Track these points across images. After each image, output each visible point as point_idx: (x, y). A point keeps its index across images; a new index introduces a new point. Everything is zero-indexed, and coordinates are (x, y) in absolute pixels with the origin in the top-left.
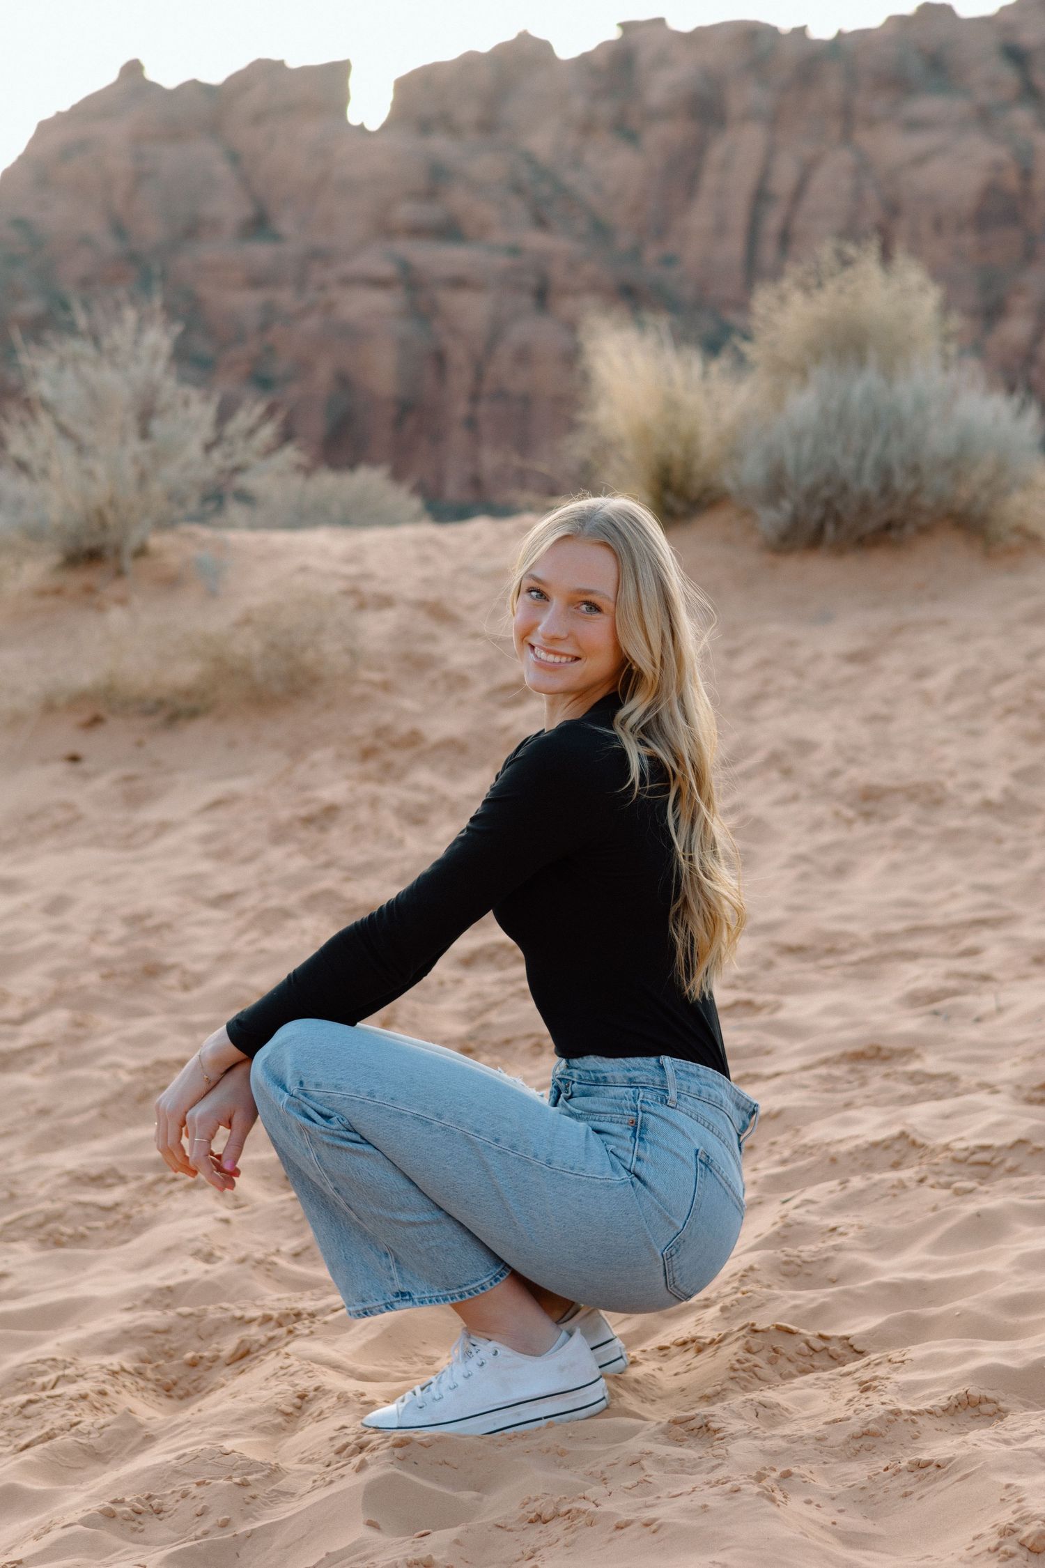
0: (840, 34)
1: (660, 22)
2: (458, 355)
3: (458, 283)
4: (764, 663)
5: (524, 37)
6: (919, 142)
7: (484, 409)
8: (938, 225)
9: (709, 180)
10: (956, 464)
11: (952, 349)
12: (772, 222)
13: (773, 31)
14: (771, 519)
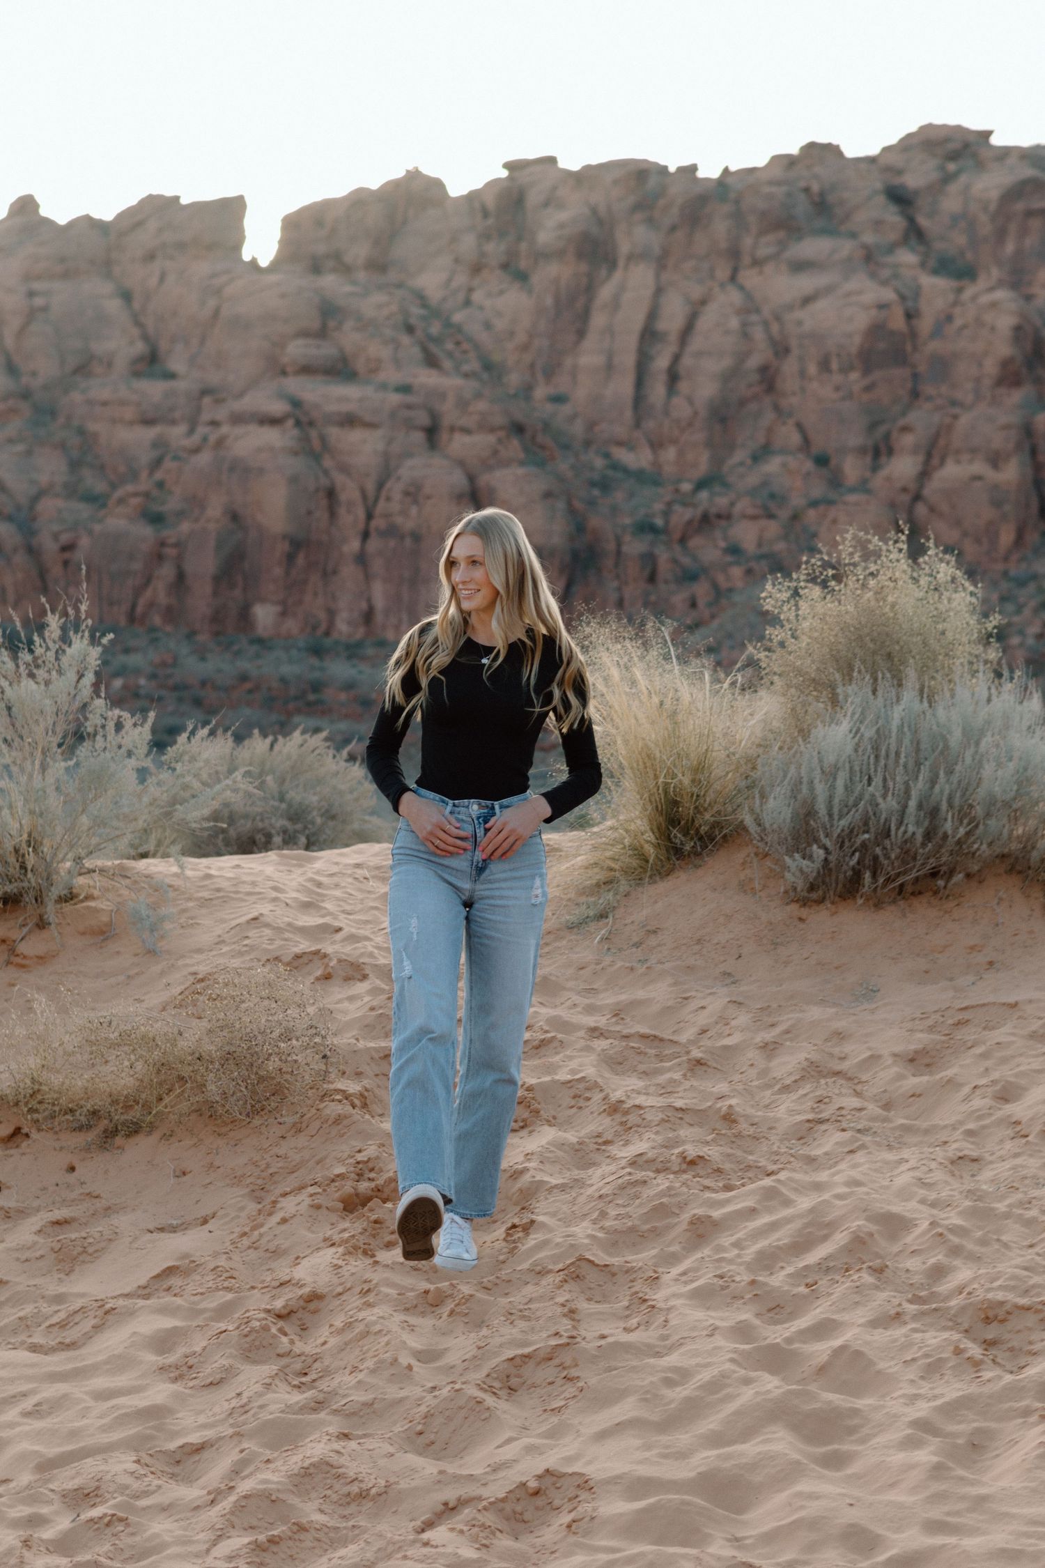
0: (726, 173)
1: (552, 160)
2: (349, 492)
3: (350, 421)
4: (814, 1071)
5: (414, 176)
6: (806, 283)
7: (374, 544)
8: (825, 365)
9: (598, 320)
10: (1015, 804)
12: (662, 362)
13: (663, 170)
14: (799, 868)
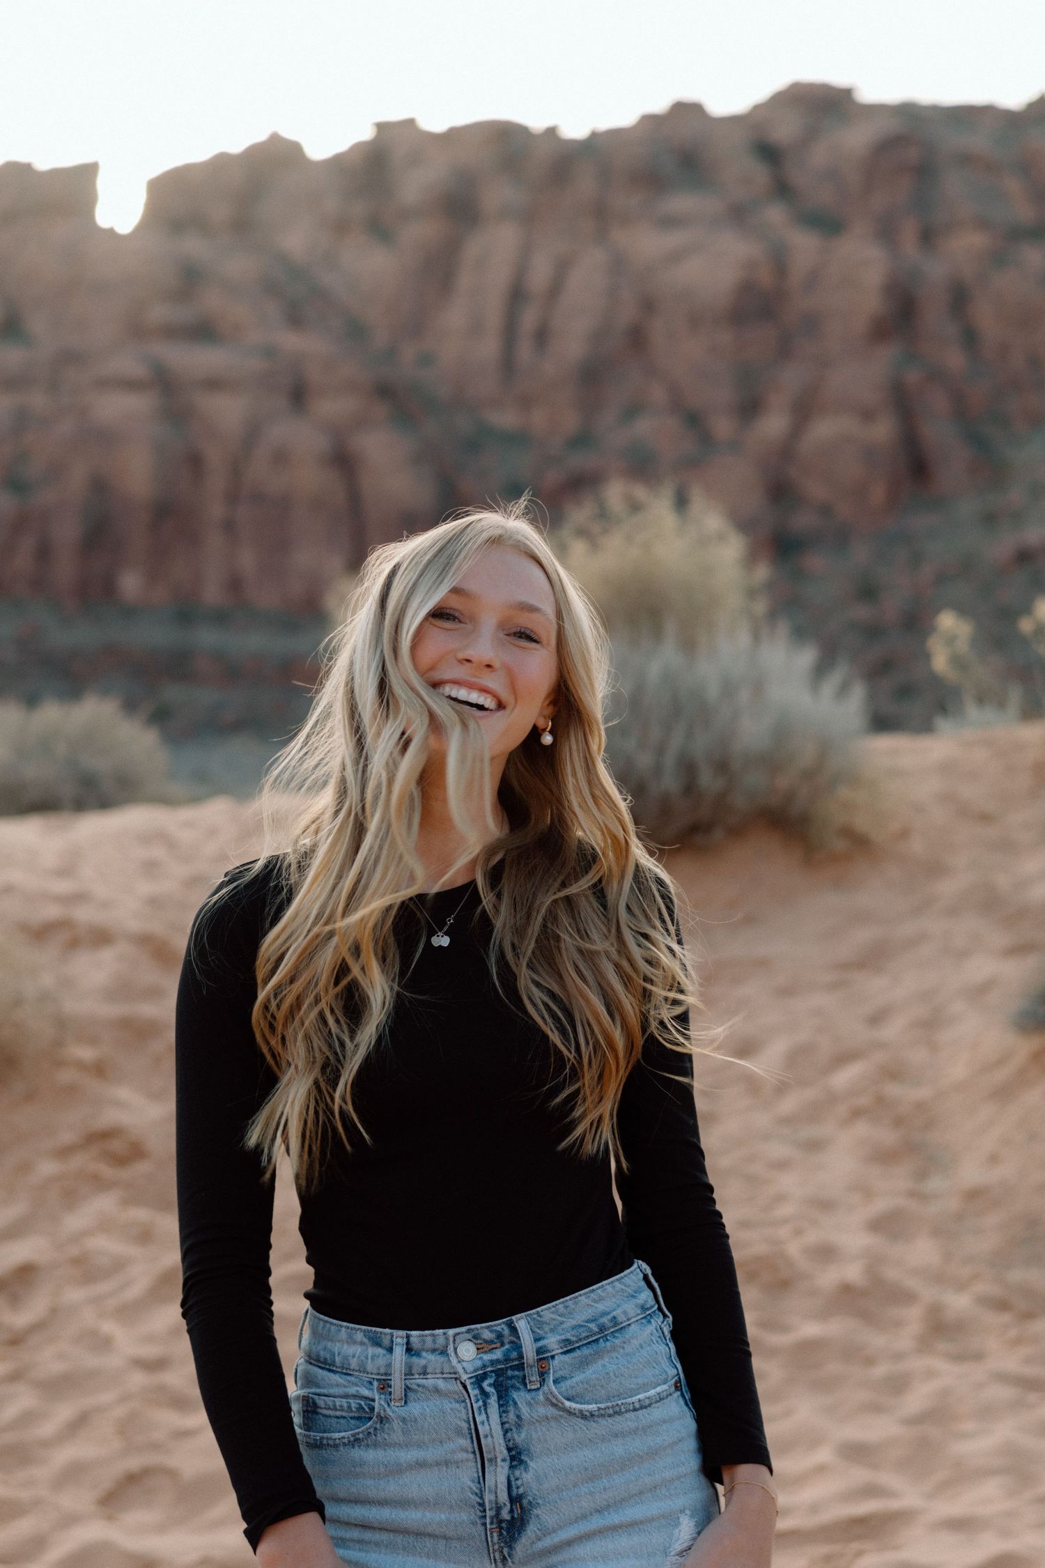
0: (594, 135)
1: (411, 122)
2: (215, 458)
3: (214, 384)
5: (275, 139)
6: (673, 240)
7: (242, 511)
8: (694, 323)
9: (465, 280)
10: (771, 761)
11: (761, 607)
12: (529, 319)
